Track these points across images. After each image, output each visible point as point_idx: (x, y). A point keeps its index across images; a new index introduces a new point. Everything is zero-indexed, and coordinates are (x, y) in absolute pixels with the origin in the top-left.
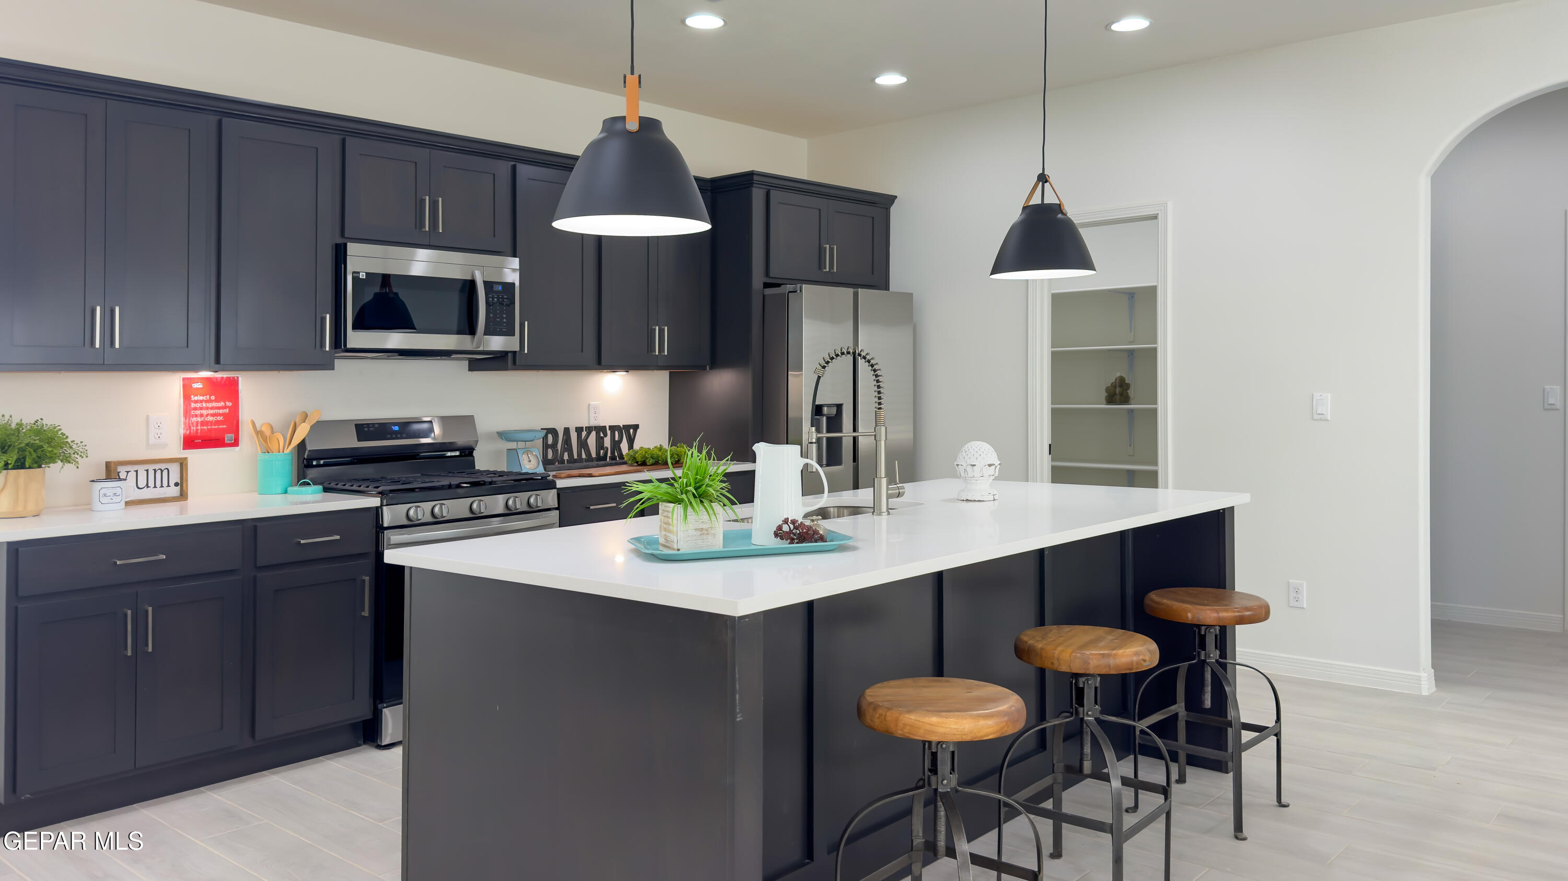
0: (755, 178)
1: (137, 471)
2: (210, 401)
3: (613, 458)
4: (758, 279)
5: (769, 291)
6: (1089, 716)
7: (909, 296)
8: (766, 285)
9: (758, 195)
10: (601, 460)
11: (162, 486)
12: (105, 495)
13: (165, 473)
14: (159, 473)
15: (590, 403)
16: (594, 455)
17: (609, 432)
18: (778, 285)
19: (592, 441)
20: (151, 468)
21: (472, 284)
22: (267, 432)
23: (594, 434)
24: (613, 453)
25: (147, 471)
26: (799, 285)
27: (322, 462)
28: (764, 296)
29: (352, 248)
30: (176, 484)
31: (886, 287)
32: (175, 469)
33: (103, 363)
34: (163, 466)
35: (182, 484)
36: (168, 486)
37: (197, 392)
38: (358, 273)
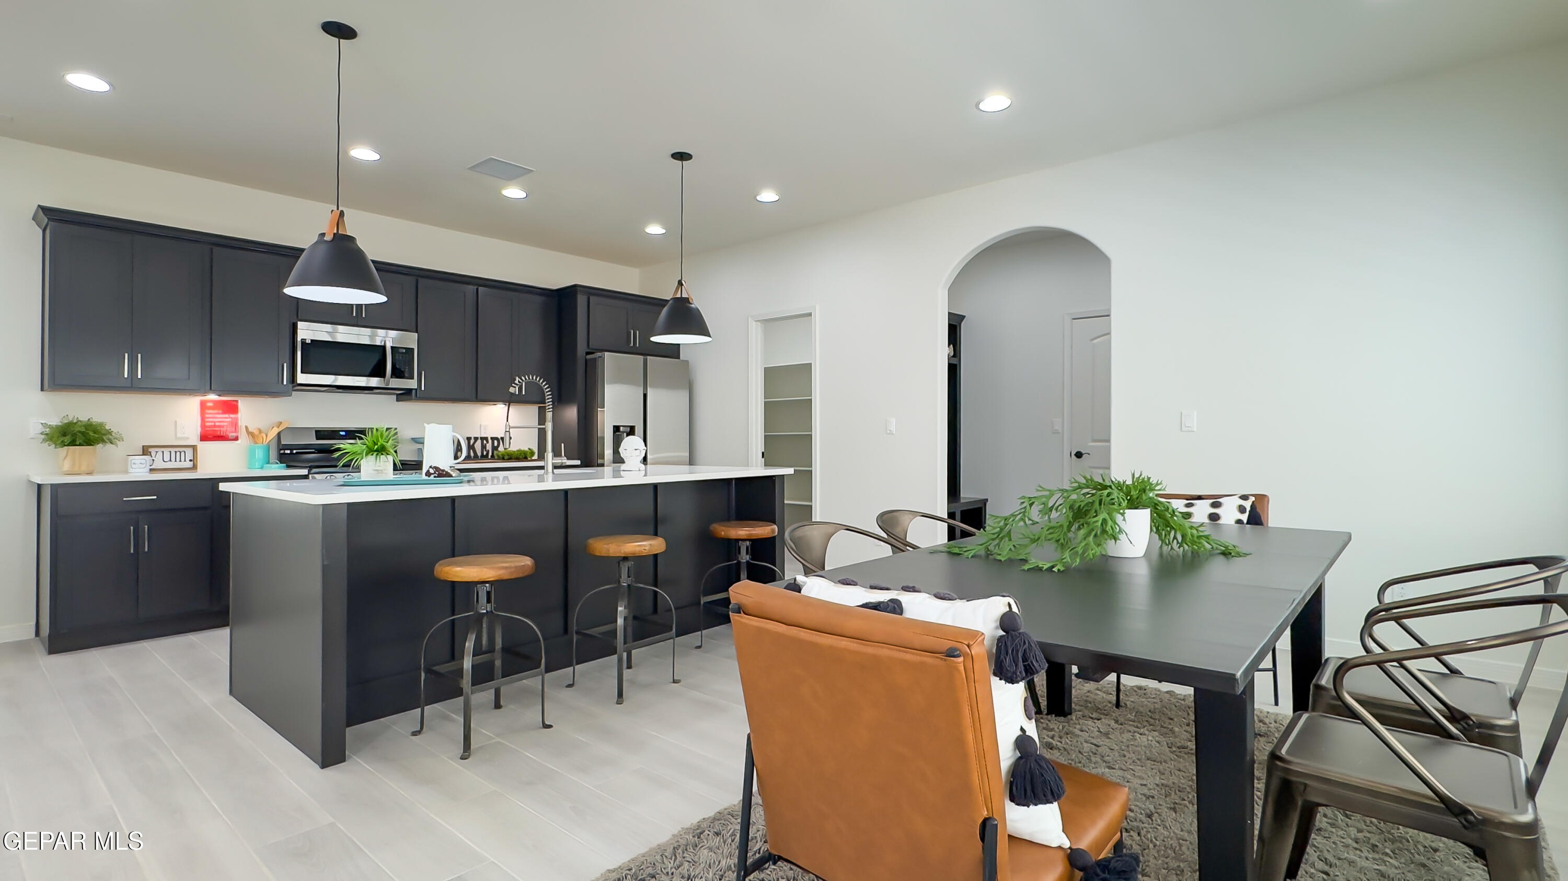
0: (578, 288)
1: (163, 452)
2: (219, 414)
3: (493, 456)
4: (581, 348)
5: (589, 357)
6: (624, 583)
7: (687, 362)
8: (588, 353)
9: (581, 300)
10: (484, 457)
11: (180, 461)
12: (134, 464)
13: (183, 454)
14: (178, 454)
15: (482, 424)
16: (479, 454)
17: (490, 441)
18: (593, 353)
19: (478, 446)
20: (173, 450)
21: (384, 347)
22: (256, 432)
23: (479, 441)
24: (493, 453)
25: (170, 452)
26: (603, 353)
27: (295, 451)
28: (586, 360)
29: (300, 325)
30: (191, 460)
31: (679, 358)
32: (189, 452)
33: (130, 386)
34: (181, 449)
35: (194, 460)
36: (185, 461)
37: (210, 408)
38: (305, 339)
